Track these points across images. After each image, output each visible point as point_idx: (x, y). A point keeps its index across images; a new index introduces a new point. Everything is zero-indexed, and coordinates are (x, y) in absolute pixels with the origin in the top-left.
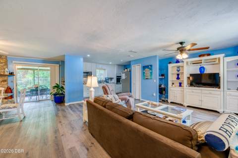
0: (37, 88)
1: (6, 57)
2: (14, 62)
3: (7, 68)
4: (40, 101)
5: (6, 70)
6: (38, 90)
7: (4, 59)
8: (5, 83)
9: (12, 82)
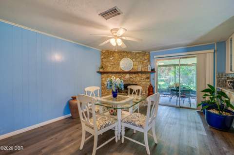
0: (178, 88)
1: (149, 52)
2: (155, 57)
3: (150, 64)
4: (181, 107)
5: (149, 66)
6: (178, 91)
7: (148, 56)
8: (148, 80)
9: (154, 79)
